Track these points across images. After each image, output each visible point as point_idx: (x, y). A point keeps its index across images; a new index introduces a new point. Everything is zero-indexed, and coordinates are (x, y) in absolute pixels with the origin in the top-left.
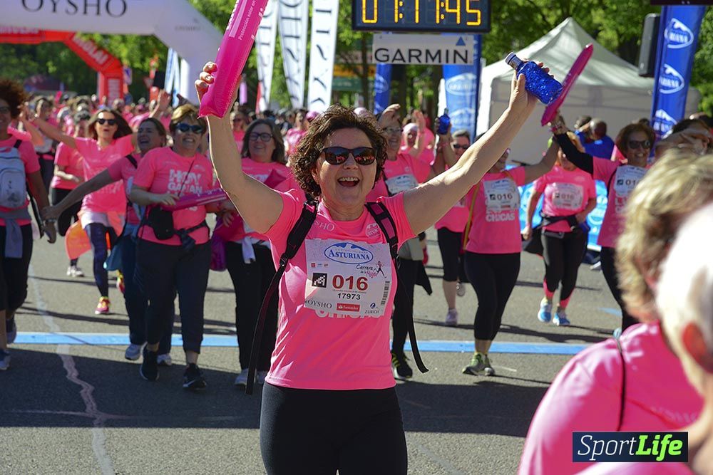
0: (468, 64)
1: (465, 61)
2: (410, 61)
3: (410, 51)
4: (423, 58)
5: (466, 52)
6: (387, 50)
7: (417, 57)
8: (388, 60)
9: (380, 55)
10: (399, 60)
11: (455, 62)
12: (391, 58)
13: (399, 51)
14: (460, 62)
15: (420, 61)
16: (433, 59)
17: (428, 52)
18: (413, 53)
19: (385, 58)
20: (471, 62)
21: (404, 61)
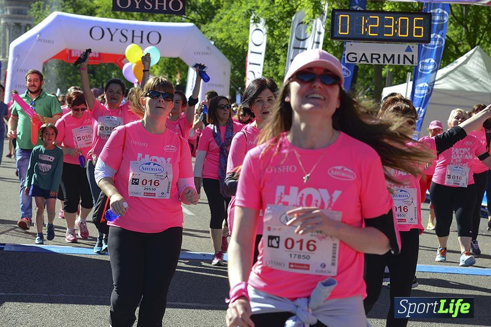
0: (414, 65)
1: (412, 62)
2: (372, 62)
3: (372, 55)
4: (381, 60)
5: (413, 56)
6: (356, 54)
7: (377, 59)
8: (356, 61)
9: (350, 57)
10: (364, 61)
11: (404, 63)
12: (358, 60)
13: (364, 54)
14: (408, 63)
15: (379, 62)
16: (389, 61)
17: (385, 55)
18: (374, 56)
19: (354, 60)
20: (416, 63)
21: (368, 62)
